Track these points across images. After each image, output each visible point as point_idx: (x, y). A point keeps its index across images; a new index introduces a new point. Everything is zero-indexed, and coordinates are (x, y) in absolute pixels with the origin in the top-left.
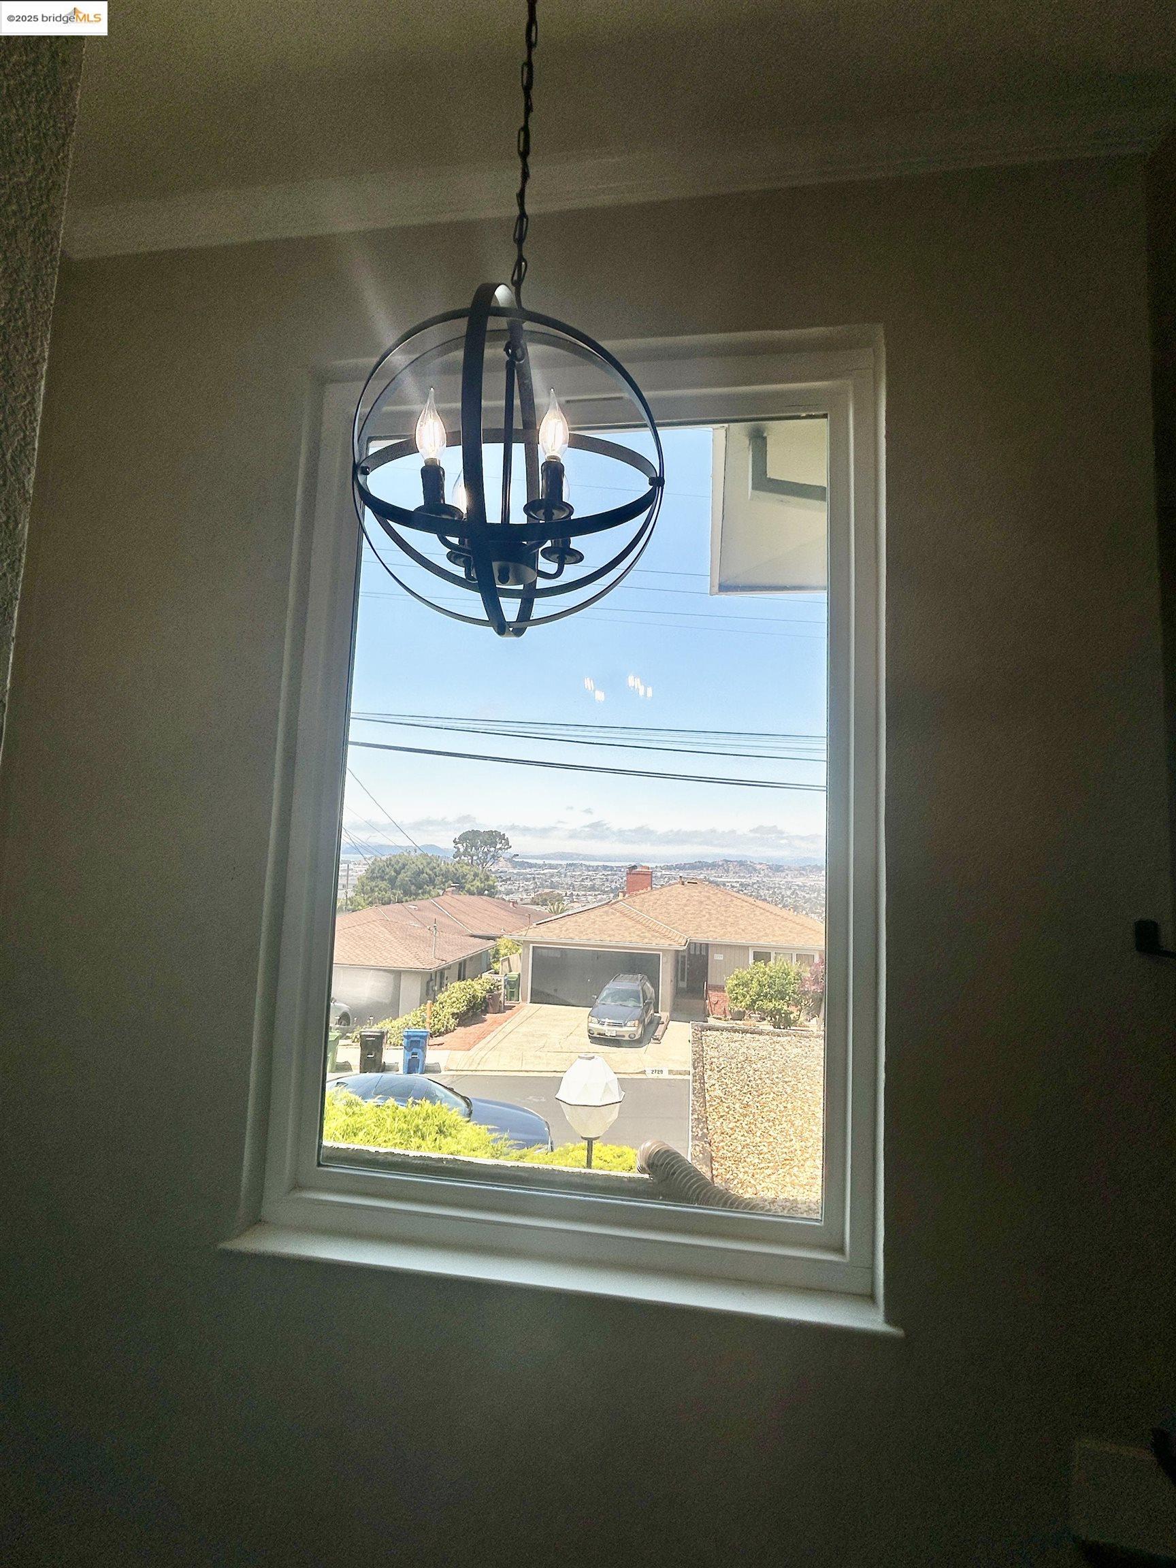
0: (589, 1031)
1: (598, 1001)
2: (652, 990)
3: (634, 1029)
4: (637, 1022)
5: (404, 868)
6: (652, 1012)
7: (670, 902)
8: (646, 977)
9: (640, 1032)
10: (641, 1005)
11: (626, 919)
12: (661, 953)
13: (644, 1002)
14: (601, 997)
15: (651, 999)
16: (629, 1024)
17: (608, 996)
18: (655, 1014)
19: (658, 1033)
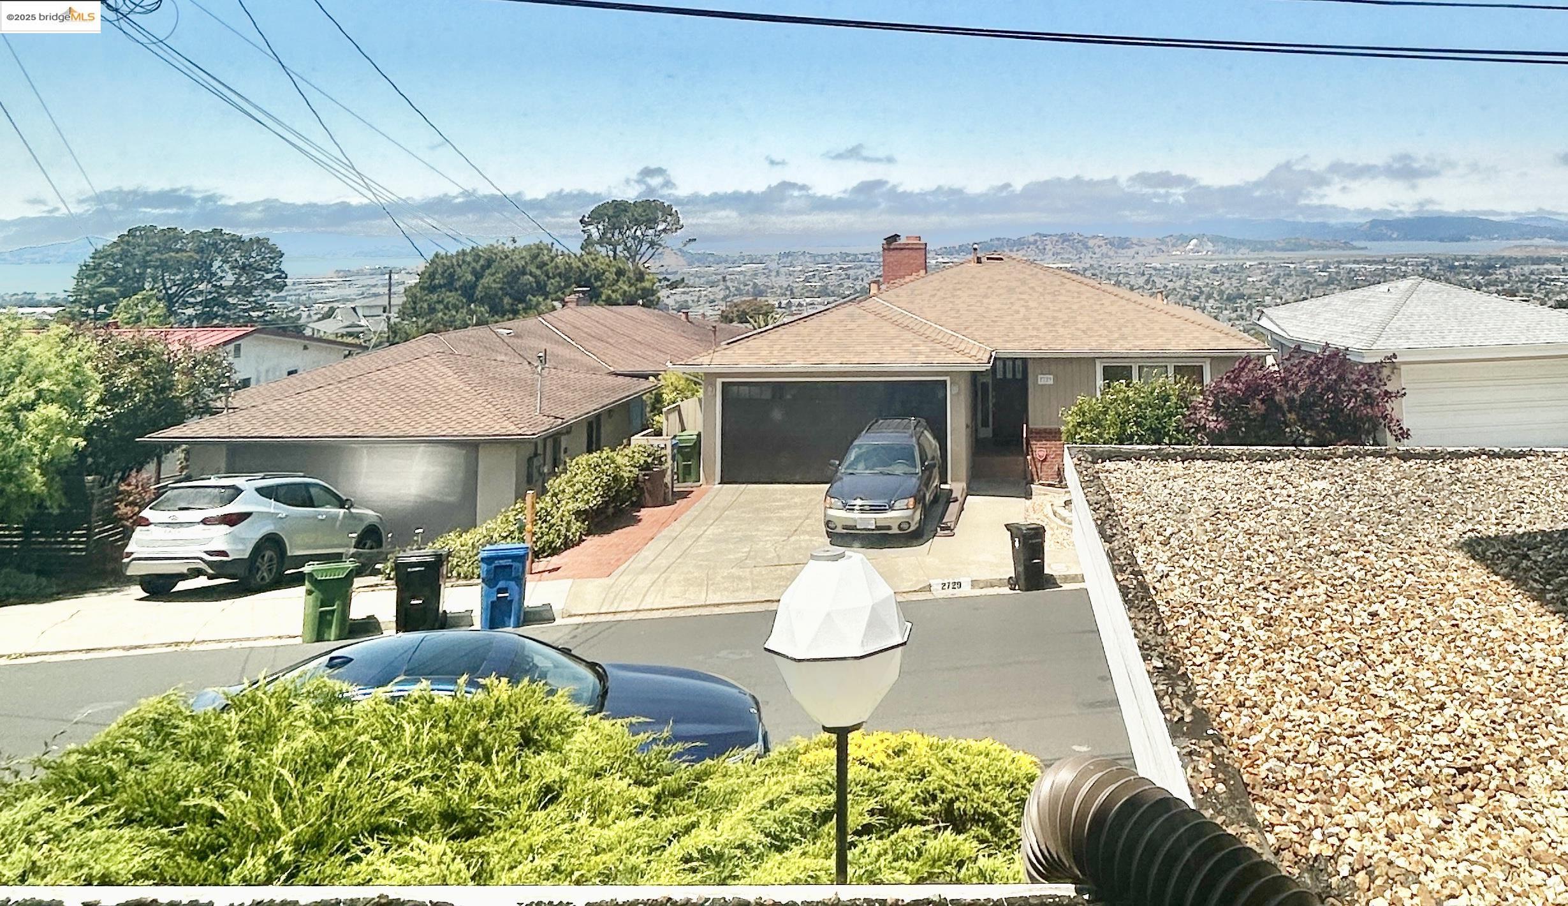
0: (827, 523)
1: (842, 469)
2: (934, 442)
3: (909, 512)
4: (912, 500)
5: (489, 266)
6: (936, 482)
7: (958, 292)
8: (923, 422)
9: (917, 517)
10: (918, 470)
11: (885, 323)
12: (948, 379)
13: (923, 464)
14: (846, 463)
15: (933, 458)
16: (898, 505)
17: (858, 459)
18: (943, 486)
19: (949, 518)
